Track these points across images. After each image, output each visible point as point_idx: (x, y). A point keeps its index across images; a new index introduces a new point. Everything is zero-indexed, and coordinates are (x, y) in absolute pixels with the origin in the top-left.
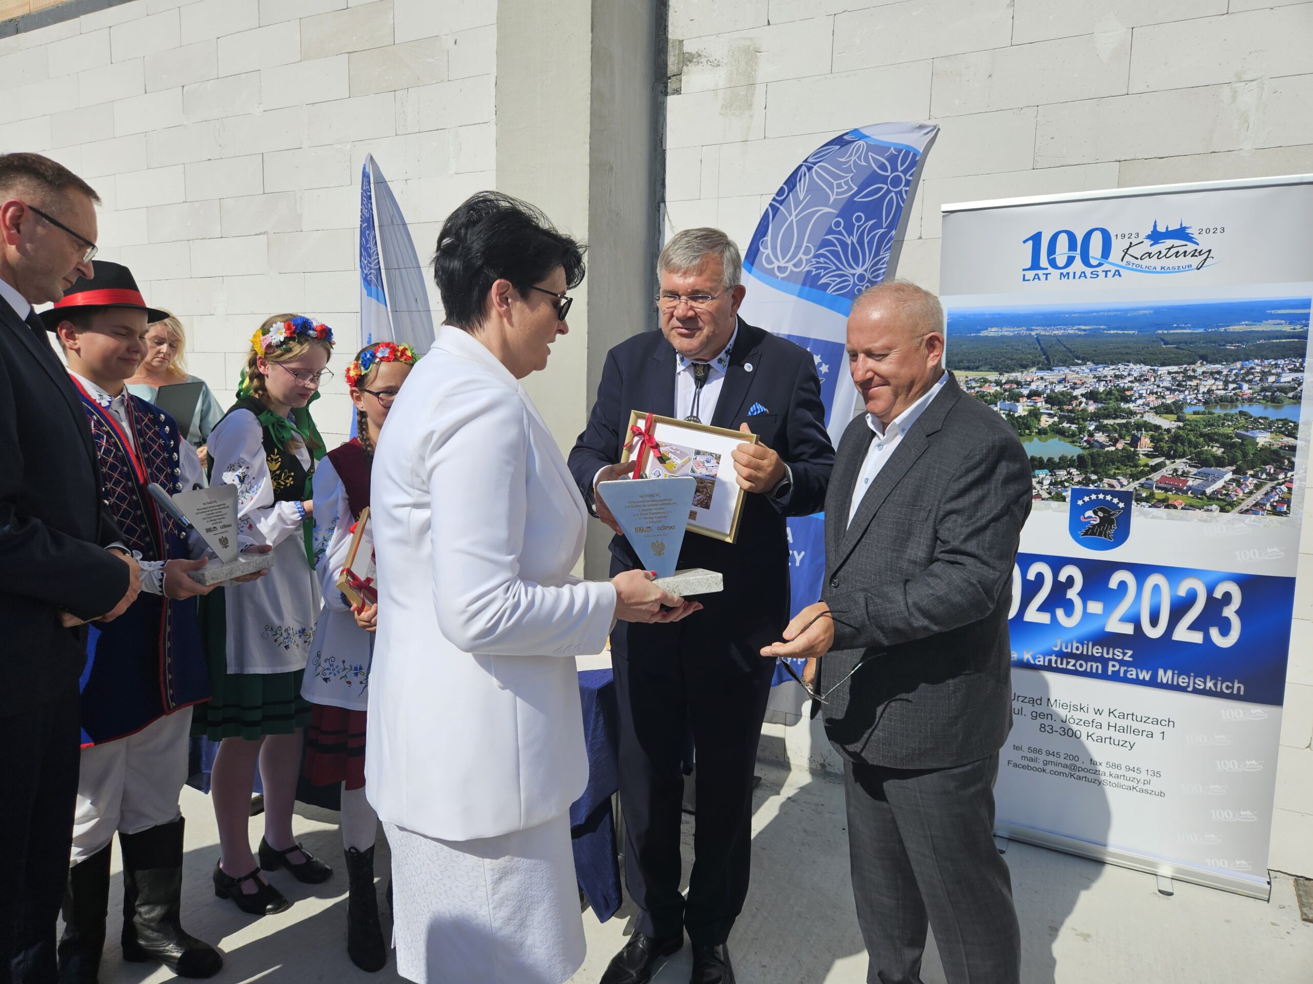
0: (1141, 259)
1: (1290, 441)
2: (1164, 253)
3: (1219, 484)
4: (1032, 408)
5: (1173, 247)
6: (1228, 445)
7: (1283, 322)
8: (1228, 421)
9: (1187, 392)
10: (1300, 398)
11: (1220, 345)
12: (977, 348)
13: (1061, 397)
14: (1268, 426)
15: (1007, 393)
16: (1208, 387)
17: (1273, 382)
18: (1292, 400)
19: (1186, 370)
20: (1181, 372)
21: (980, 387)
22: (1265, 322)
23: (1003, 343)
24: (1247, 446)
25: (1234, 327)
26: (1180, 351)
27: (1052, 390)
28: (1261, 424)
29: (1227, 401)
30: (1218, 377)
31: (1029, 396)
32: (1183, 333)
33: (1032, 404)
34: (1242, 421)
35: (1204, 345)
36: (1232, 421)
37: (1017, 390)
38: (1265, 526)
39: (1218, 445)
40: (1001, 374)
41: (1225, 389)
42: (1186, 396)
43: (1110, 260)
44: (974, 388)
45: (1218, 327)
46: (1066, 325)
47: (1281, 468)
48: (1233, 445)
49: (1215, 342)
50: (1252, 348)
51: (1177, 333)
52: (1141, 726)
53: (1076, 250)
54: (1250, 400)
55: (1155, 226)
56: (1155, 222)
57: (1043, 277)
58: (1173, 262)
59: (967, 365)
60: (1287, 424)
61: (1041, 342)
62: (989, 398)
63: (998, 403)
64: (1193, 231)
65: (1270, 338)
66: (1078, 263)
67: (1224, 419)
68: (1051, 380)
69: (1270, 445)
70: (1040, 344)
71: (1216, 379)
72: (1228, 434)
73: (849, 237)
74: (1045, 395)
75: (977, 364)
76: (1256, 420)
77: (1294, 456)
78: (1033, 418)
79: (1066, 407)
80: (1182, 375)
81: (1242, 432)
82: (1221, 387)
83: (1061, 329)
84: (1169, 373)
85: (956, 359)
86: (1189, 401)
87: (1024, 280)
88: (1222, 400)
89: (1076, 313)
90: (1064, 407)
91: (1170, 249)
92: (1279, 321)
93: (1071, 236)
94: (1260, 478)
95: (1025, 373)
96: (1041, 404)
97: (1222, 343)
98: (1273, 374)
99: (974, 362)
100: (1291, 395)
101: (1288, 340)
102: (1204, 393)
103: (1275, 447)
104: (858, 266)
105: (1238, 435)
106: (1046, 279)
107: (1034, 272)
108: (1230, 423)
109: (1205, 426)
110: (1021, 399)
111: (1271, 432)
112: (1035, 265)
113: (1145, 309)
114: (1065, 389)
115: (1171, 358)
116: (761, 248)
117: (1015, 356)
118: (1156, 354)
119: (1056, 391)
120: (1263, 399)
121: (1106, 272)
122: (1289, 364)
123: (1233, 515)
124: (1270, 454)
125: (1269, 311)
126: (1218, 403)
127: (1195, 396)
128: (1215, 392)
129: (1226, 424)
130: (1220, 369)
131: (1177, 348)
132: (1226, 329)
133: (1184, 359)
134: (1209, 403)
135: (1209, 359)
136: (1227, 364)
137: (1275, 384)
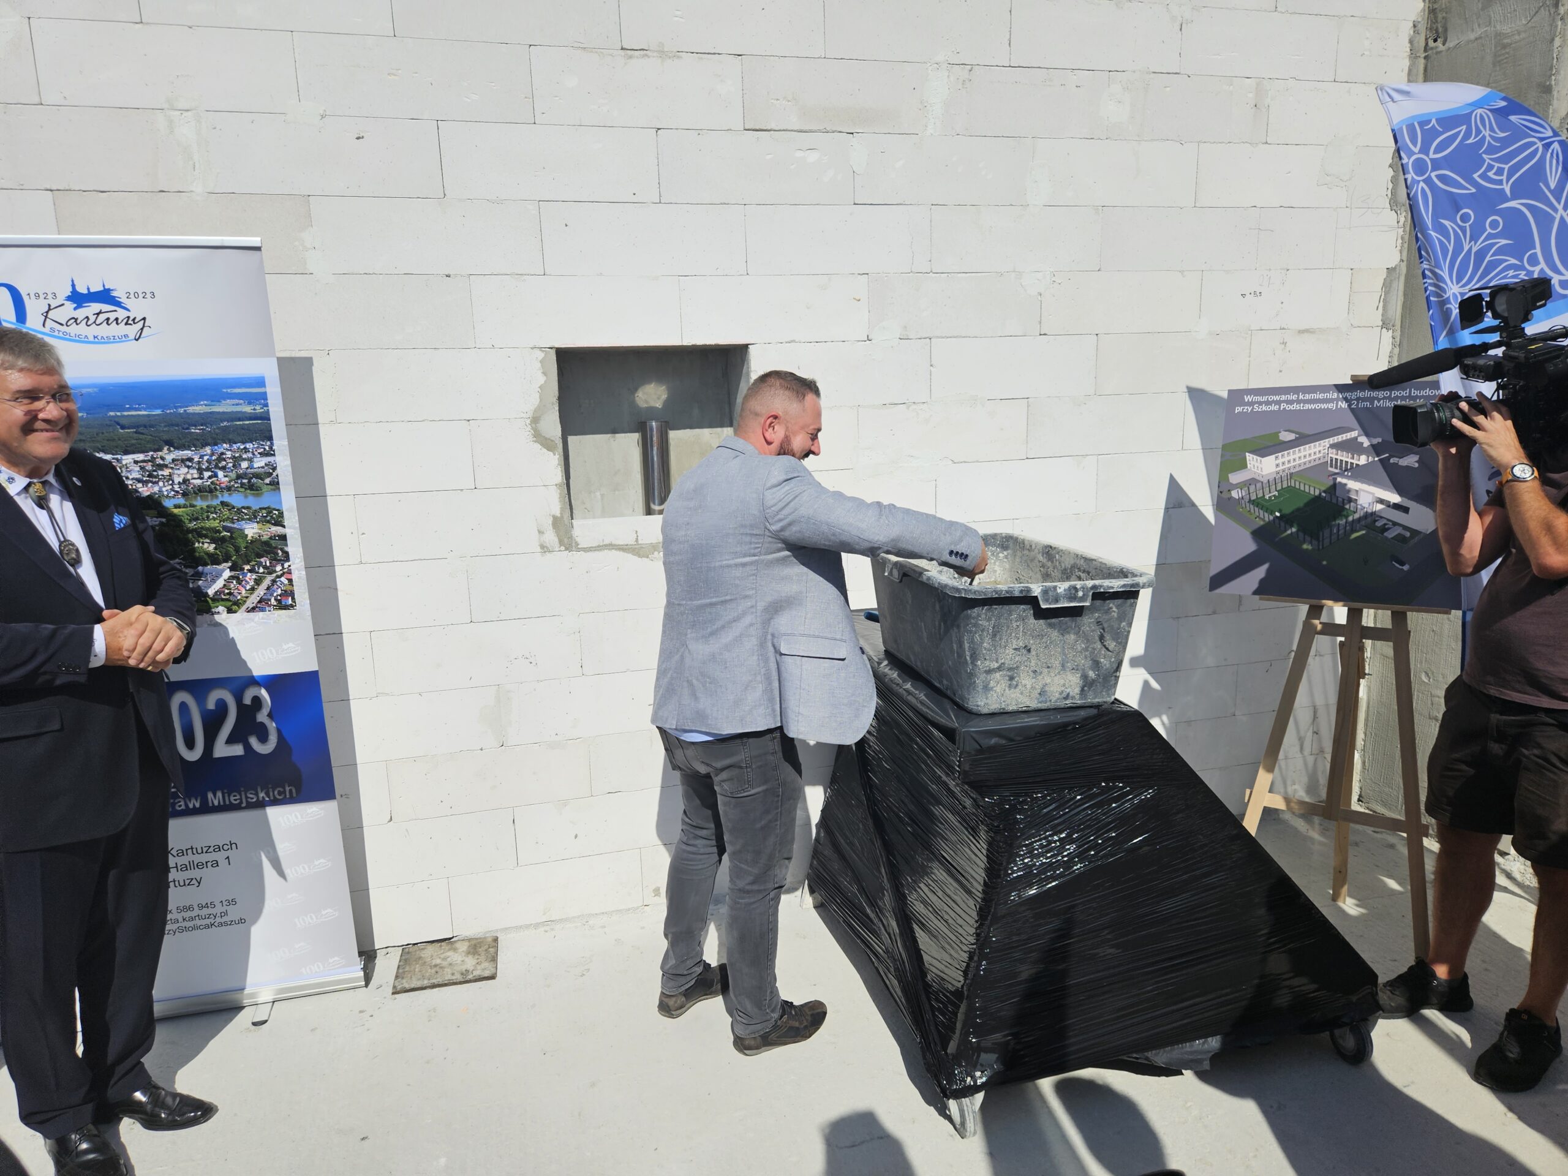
0: (67, 326)
1: (278, 530)
3: (219, 584)
6: (219, 541)
7: (242, 401)
8: (212, 513)
9: (161, 484)
10: (278, 483)
11: (183, 429)
14: (253, 517)
16: (182, 476)
17: (247, 468)
18: (270, 487)
19: (153, 460)
20: (149, 461)
22: (223, 402)
24: (236, 539)
25: (194, 408)
26: (141, 436)
28: (246, 514)
29: (206, 492)
30: (190, 464)
32: (139, 415)
34: (226, 512)
35: (165, 429)
36: (216, 513)
38: (275, 622)
39: (209, 541)
41: (200, 478)
42: (161, 488)
45: (176, 407)
47: (275, 560)
48: (223, 539)
49: (177, 425)
50: (217, 431)
51: (132, 415)
52: (204, 858)
54: (229, 489)
55: (73, 286)
56: (73, 281)
58: (104, 331)
60: (271, 512)
64: (119, 294)
65: (233, 420)
67: (208, 512)
69: (259, 536)
71: (189, 467)
72: (215, 528)
76: (239, 511)
77: (287, 545)
80: (150, 463)
81: (229, 525)
82: (196, 476)
84: (136, 462)
86: (166, 493)
88: (200, 490)
91: (98, 314)
92: (237, 401)
94: (258, 573)
97: (185, 426)
98: (245, 459)
100: (267, 481)
101: (251, 422)
102: (179, 483)
103: (265, 538)
105: (226, 529)
108: (215, 516)
109: (190, 521)
111: (258, 522)
113: (88, 386)
115: (133, 445)
118: (114, 440)
120: (241, 487)
122: (258, 448)
123: (241, 615)
124: (262, 546)
125: (225, 390)
126: (197, 494)
127: (171, 487)
128: (192, 481)
129: (211, 517)
130: (190, 455)
131: (136, 432)
132: (185, 411)
133: (148, 446)
134: (188, 495)
135: (176, 445)
136: (196, 450)
137: (249, 470)
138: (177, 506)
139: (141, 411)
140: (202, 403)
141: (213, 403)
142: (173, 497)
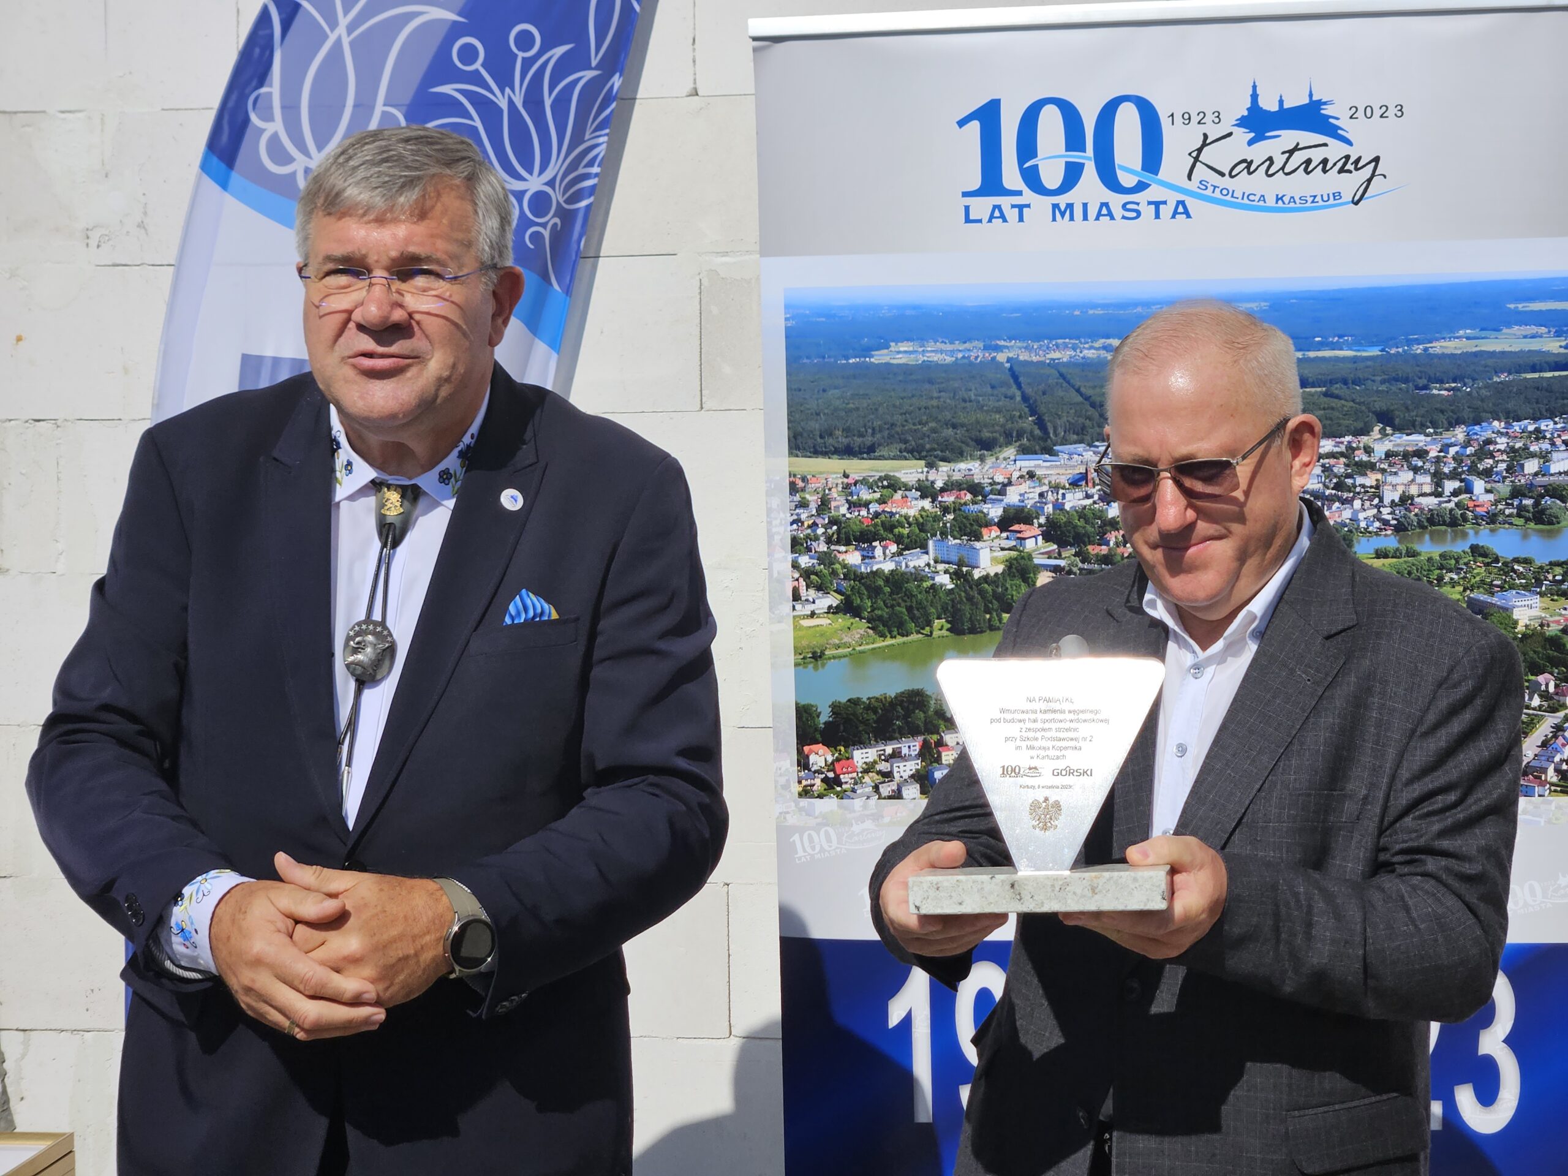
0: (1232, 177)
2: (1279, 161)
4: (1014, 554)
5: (1296, 148)
7: (1543, 330)
8: (1450, 571)
9: (1357, 504)
11: (1417, 388)
12: (866, 396)
13: (1081, 523)
14: (1535, 583)
15: (950, 517)
16: (1400, 489)
17: (1536, 474)
19: (1351, 449)
20: (1342, 454)
21: (882, 501)
22: (1505, 331)
23: (930, 382)
25: (1443, 343)
26: (1335, 403)
27: (1058, 506)
28: (1520, 575)
29: (1444, 524)
30: (1420, 464)
31: (1005, 524)
32: (1337, 359)
33: (1013, 543)
34: (1480, 569)
35: (1383, 388)
36: (1458, 570)
37: (972, 507)
38: (1549, 822)
40: (930, 465)
41: (1437, 494)
42: (1355, 513)
43: (1163, 174)
44: (866, 504)
45: (1410, 343)
46: (1078, 338)
47: (1566, 680)
49: (1406, 380)
50: (1484, 392)
51: (1323, 359)
53: (1084, 151)
54: (1492, 518)
55: (1254, 97)
56: (1254, 87)
57: (1012, 214)
58: (1299, 185)
59: (845, 441)
61: (1021, 379)
62: (906, 531)
63: (931, 544)
64: (1338, 112)
65: (1520, 370)
66: (1090, 182)
67: (1441, 568)
68: (1053, 479)
69: (1542, 625)
70: (1019, 387)
71: (1416, 470)
73: (503, 92)
74: (1042, 520)
75: (869, 440)
76: (1507, 568)
78: (1018, 581)
79: (1092, 550)
80: (1343, 460)
82: (1427, 489)
83: (1066, 346)
85: (815, 425)
86: (1363, 524)
87: (968, 220)
88: (1432, 521)
89: (1095, 306)
90: (1090, 548)
91: (1291, 152)
92: (1534, 329)
93: (1070, 114)
95: (990, 461)
96: (1035, 545)
97: (1422, 382)
98: (1533, 455)
99: (861, 435)
101: (1557, 374)
102: (1393, 504)
103: (1553, 630)
104: (531, 173)
106: (1021, 219)
107: (988, 203)
108: (1455, 577)
110: (984, 531)
111: (1542, 594)
112: (991, 184)
113: (1252, 297)
114: (1089, 502)
116: (254, 118)
117: (962, 418)
119: (1067, 507)
120: (1519, 515)
121: (1157, 204)
124: (1544, 648)
125: (1512, 306)
126: (1423, 528)
127: (1375, 511)
128: (1417, 500)
129: (1447, 579)
130: (1421, 444)
131: (1326, 394)
132: (1426, 349)
133: (1346, 422)
134: (1406, 530)
135: (1397, 421)
136: (1436, 433)
137: (1540, 479)
138: (1380, 554)
139: (1341, 349)
140: (1461, 332)
141: (1484, 334)
142: (1377, 534)
